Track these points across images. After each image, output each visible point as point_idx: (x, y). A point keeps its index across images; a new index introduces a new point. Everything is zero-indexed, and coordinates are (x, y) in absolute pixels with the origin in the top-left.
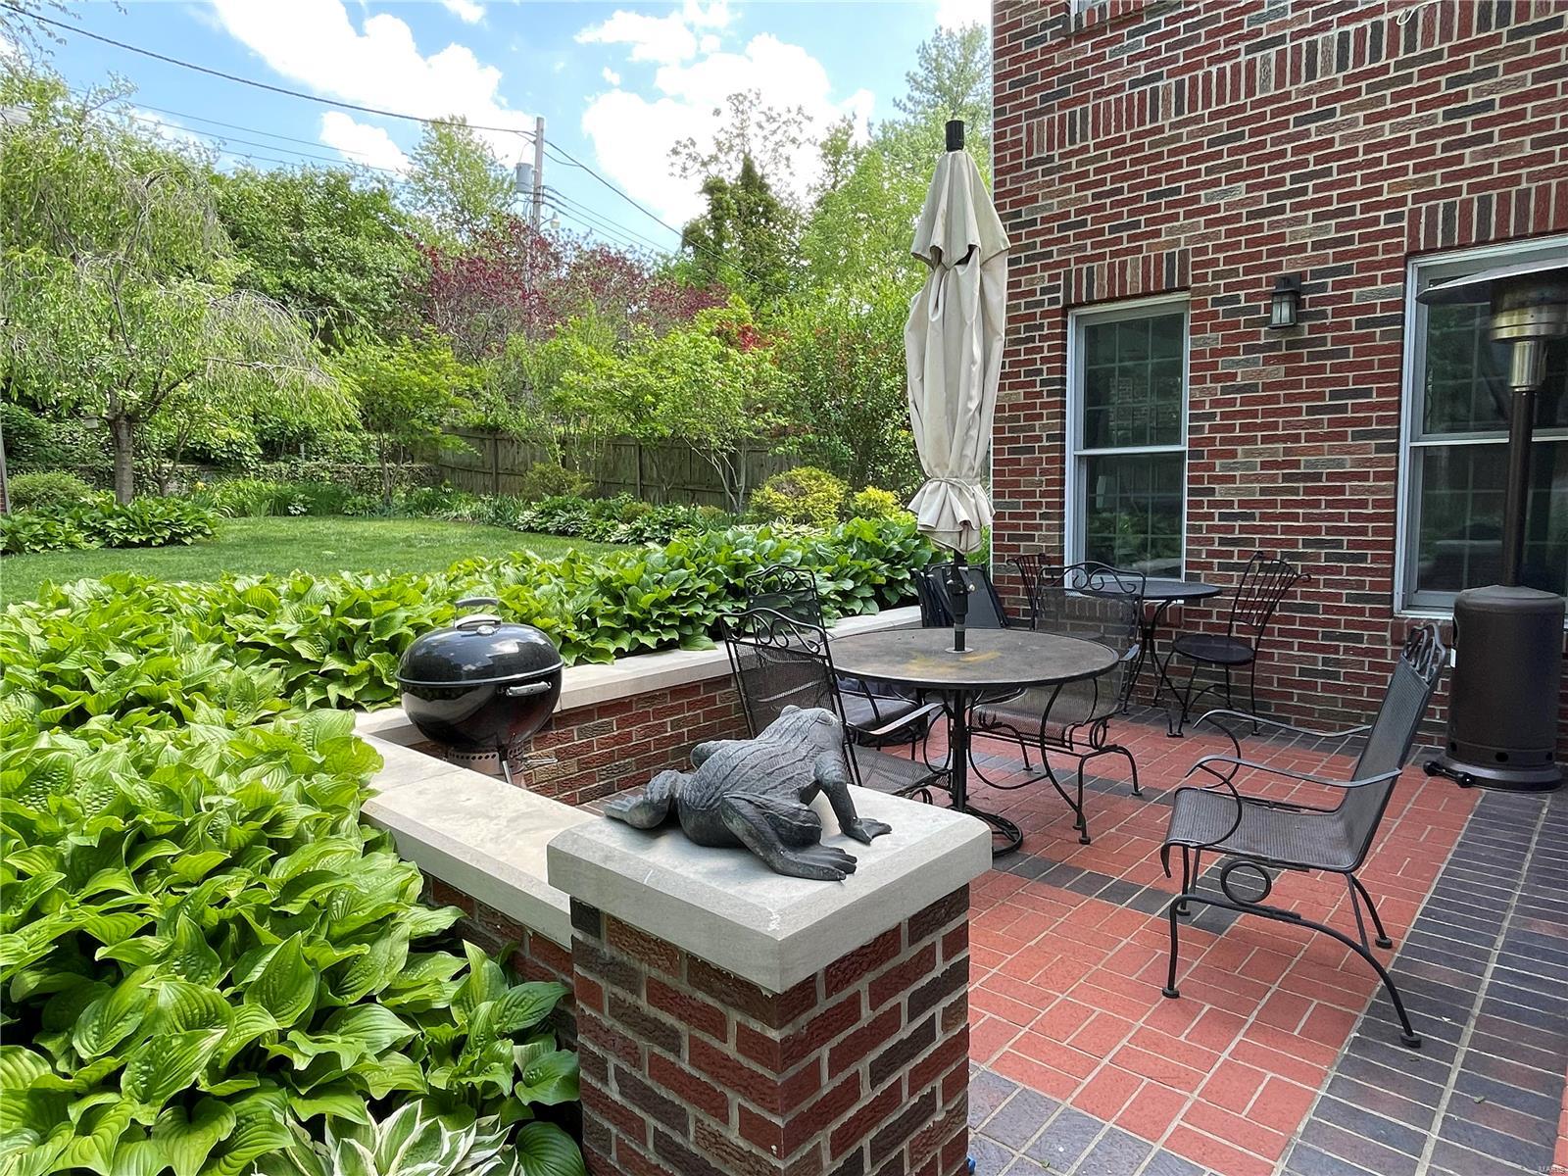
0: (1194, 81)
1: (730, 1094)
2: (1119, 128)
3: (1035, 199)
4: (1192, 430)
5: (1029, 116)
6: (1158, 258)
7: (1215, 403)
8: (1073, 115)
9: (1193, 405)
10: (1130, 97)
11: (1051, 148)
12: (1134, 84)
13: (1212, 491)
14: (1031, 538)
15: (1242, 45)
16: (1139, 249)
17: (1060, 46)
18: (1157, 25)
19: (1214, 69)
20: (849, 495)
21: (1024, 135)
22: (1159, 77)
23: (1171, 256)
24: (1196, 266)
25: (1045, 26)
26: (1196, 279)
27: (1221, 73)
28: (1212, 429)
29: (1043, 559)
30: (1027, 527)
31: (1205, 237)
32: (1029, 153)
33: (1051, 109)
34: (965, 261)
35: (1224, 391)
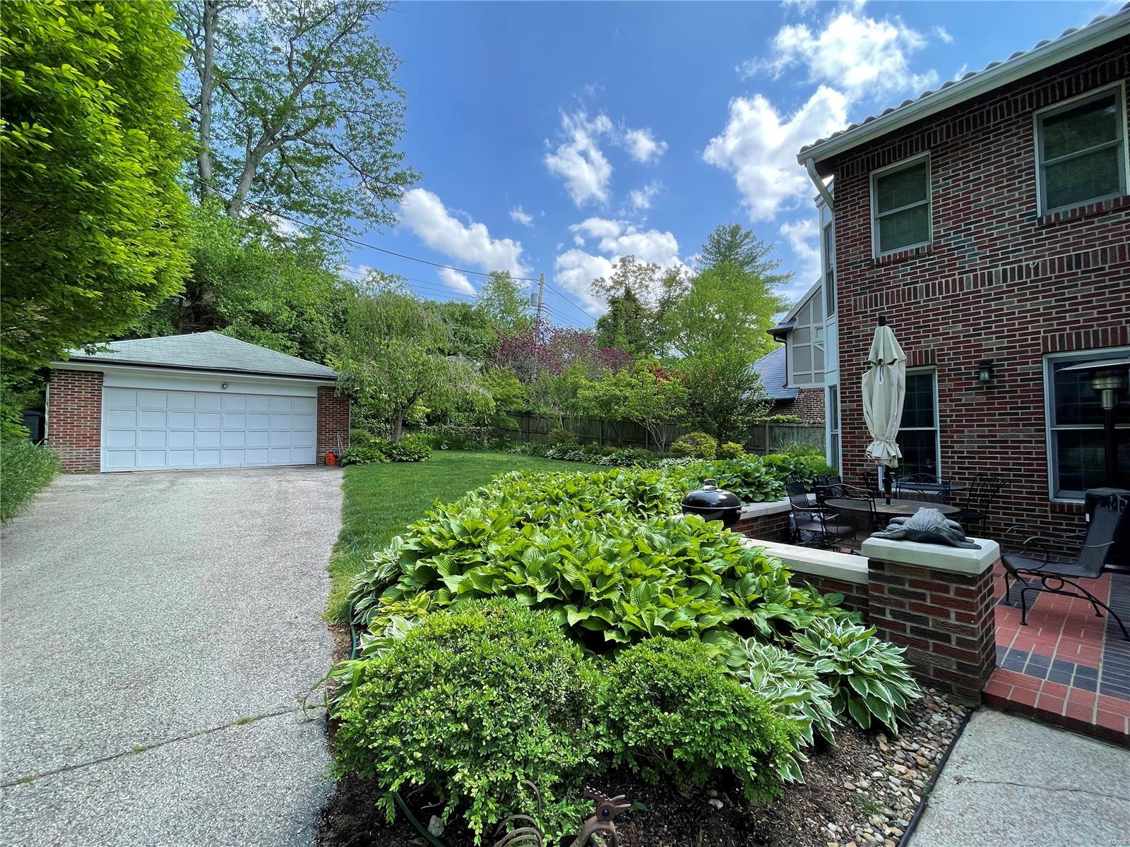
0: (934, 285)
1: (951, 609)
2: (898, 301)
3: (859, 327)
4: (940, 421)
5: (854, 295)
6: (921, 353)
7: (952, 411)
8: (876, 296)
9: (940, 411)
10: (904, 290)
11: (866, 307)
12: (905, 285)
13: (953, 447)
14: (862, 465)
15: (956, 272)
16: (911, 348)
17: (869, 269)
18: (915, 263)
19: (943, 280)
20: (719, 445)
21: (852, 303)
22: (917, 282)
23: (927, 352)
24: (939, 355)
25: (861, 262)
26: (939, 361)
27: (947, 282)
28: (951, 421)
29: (869, 474)
30: (859, 460)
31: (942, 344)
32: (855, 309)
33: (865, 293)
34: (892, 363)
35: (956, 405)
